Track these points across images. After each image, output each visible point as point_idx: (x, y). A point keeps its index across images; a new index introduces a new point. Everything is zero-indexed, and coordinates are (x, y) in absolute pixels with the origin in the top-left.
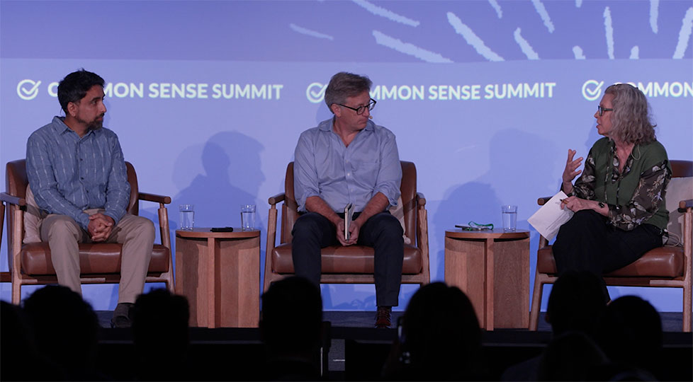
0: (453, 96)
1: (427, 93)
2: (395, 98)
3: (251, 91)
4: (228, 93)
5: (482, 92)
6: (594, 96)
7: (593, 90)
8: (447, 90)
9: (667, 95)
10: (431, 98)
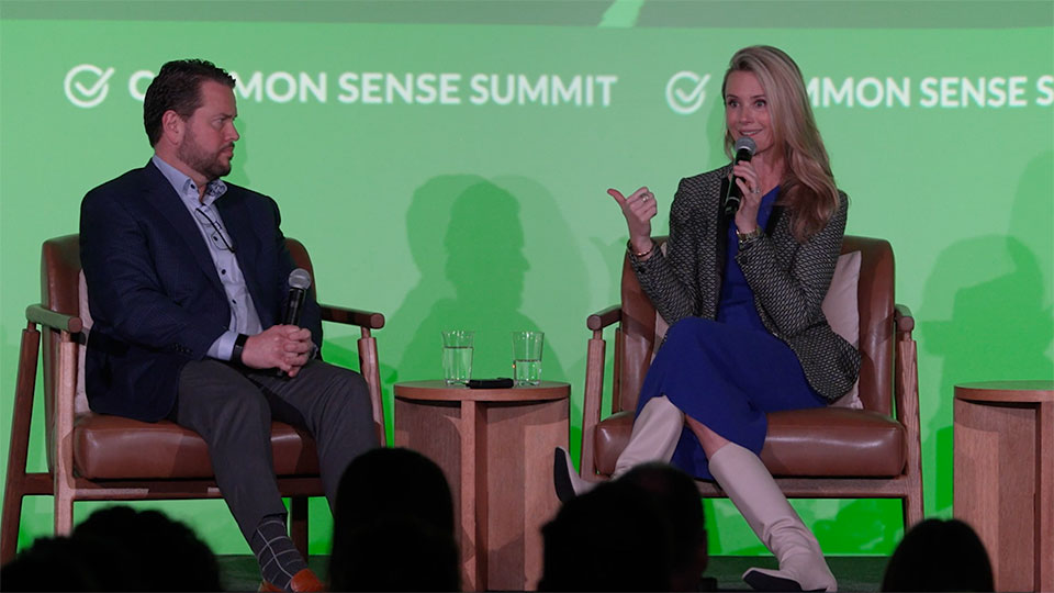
0: (971, 99)
1: (916, 94)
2: (850, 103)
3: (549, 89)
4: (503, 92)
5: (1031, 92)
8: (958, 87)
10: (924, 103)
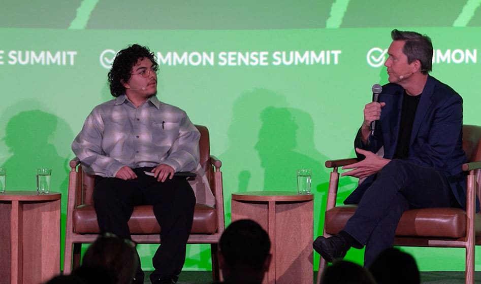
0: (242, 62)
1: (217, 59)
2: (186, 63)
3: (45, 58)
4: (24, 59)
5: (270, 59)
6: (377, 63)
7: (377, 57)
8: (236, 56)
9: (449, 61)
10: (220, 64)
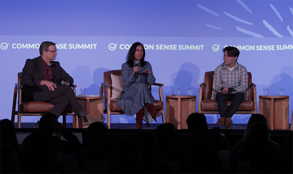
0: (265, 49)
2: (244, 50)
3: (192, 47)
4: (184, 48)
5: (275, 48)
8: (263, 47)
10: (257, 50)
